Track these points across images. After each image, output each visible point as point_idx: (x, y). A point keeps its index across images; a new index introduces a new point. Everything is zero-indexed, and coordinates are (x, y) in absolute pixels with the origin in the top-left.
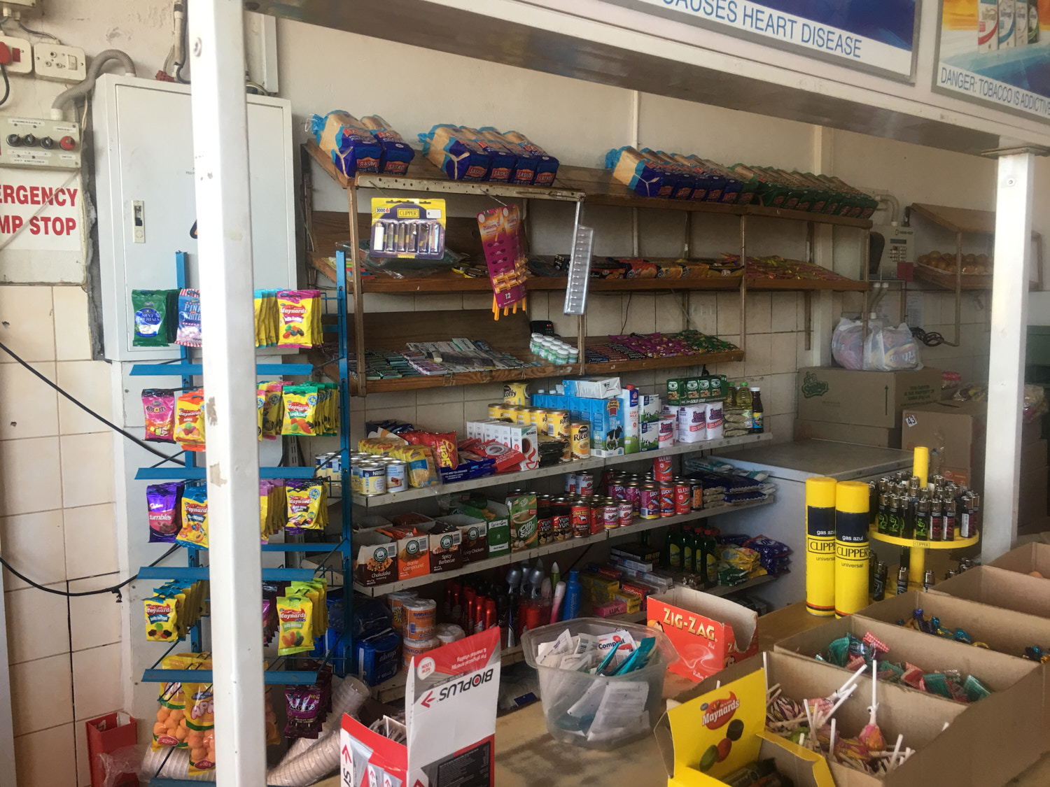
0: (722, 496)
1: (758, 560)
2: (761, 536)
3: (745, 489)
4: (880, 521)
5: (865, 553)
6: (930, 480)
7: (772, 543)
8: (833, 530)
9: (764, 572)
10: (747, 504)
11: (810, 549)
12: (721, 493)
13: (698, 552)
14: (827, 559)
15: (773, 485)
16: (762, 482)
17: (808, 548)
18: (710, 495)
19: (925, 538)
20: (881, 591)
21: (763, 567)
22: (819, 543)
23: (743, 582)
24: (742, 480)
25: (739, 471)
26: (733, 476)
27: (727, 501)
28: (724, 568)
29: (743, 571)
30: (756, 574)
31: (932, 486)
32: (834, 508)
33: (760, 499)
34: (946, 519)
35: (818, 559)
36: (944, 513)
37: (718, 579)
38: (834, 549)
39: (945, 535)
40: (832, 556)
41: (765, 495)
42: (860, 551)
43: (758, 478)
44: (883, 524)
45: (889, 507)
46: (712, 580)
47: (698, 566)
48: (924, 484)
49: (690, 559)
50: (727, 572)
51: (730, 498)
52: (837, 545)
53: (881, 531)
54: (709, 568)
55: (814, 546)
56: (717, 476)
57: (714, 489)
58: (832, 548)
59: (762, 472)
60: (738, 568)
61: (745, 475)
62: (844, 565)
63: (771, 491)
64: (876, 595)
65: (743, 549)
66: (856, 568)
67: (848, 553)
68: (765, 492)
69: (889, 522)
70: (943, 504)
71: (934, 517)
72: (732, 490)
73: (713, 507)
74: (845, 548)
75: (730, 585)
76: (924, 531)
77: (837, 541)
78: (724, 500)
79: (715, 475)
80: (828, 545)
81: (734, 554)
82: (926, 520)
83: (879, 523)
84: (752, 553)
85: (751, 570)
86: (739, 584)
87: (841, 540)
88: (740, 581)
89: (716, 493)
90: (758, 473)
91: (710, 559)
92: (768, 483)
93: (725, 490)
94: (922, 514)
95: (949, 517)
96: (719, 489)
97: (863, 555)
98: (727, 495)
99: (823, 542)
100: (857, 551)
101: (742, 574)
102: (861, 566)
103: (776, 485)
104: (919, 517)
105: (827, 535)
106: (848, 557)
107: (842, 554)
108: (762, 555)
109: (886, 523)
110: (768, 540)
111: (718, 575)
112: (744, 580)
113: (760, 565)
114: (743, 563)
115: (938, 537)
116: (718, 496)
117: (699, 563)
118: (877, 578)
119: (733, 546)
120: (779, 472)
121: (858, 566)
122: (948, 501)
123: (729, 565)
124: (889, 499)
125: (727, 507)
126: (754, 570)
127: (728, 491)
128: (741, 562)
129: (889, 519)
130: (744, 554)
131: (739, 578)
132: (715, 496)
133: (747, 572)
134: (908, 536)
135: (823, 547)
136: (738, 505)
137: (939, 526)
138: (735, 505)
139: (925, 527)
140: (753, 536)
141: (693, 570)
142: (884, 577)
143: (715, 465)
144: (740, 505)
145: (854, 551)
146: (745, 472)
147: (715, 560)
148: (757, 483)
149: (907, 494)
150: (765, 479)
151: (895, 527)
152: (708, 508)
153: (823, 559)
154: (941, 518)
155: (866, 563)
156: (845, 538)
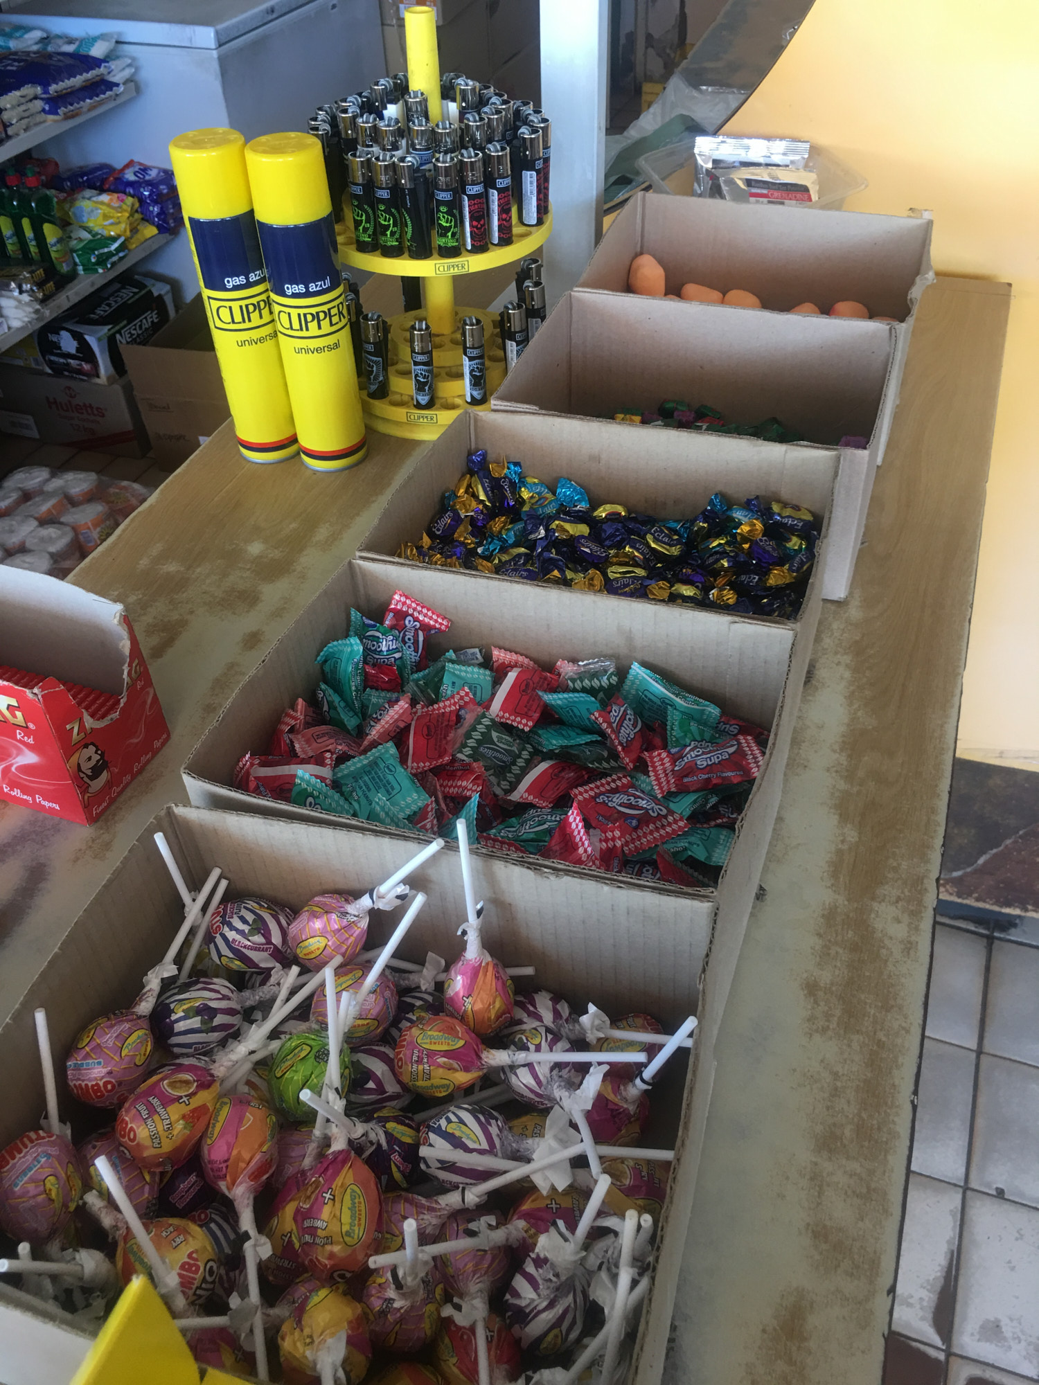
0: (39, 104)
1: (137, 211)
2: (131, 164)
3: (78, 81)
4: (357, 223)
5: (340, 313)
6: (447, 92)
7: (153, 174)
8: (261, 268)
9: (151, 231)
10: (89, 110)
11: (219, 324)
12: (36, 98)
13: (26, 223)
14: (261, 340)
15: (129, 61)
16: (106, 60)
17: (213, 321)
18: (13, 107)
19: (453, 252)
20: (381, 378)
21: (147, 221)
22: (236, 306)
23: (121, 259)
24: (69, 61)
25: (60, 42)
26: (50, 56)
27: (50, 112)
28: (80, 240)
29: (114, 239)
30: (139, 237)
31: (453, 107)
32: (251, 213)
33: (111, 96)
34: (494, 196)
35: (243, 344)
36: (489, 182)
37: (76, 264)
38: (271, 313)
39: (496, 234)
40: (267, 330)
41: (117, 85)
42: (328, 314)
43: (97, 51)
44: (365, 230)
45: (370, 185)
46: (65, 268)
47: (33, 249)
48: (435, 105)
49: (15, 239)
50: (90, 248)
51: (55, 103)
52: (277, 308)
53: (362, 248)
54: (54, 248)
55: (225, 314)
56: (19, 61)
57: (17, 93)
58: (265, 312)
59: (103, 37)
60: (106, 233)
61: (70, 49)
62: (299, 351)
63: (127, 73)
64: (373, 388)
65: (105, 198)
66: (326, 354)
67: (304, 323)
68: (115, 79)
69: (377, 224)
70: (487, 160)
71: (470, 197)
72: (53, 88)
73: (25, 130)
74: (294, 312)
75: (100, 271)
76: (453, 235)
77: (273, 296)
78: (44, 110)
79: (15, 60)
80: (257, 307)
81: (92, 211)
82: (454, 207)
83: (356, 228)
84: (122, 201)
85: (128, 233)
86: (113, 264)
87: (283, 294)
88: (115, 259)
89: (23, 100)
90: (95, 39)
91: (51, 232)
92: (118, 57)
93: (39, 90)
94: (444, 196)
95: (500, 191)
96: (28, 90)
97: (335, 319)
98: (47, 101)
99: (243, 303)
100: (322, 316)
101: (116, 245)
102: (336, 346)
103: (134, 59)
104: (440, 203)
105: (248, 285)
106: (304, 333)
107: (291, 328)
108: (142, 200)
109: (370, 226)
110: (145, 169)
111: (73, 258)
112: (121, 254)
113: (143, 219)
114: (112, 224)
115: (481, 246)
116: (30, 105)
117: (34, 243)
118: (370, 353)
119: (88, 193)
120: (134, 30)
121: (330, 348)
122: (494, 150)
123: (90, 232)
124: (368, 164)
125: (51, 126)
126: (134, 230)
127: (46, 92)
128: (107, 223)
129: (376, 217)
130: (109, 205)
131: (111, 254)
132: (23, 108)
133: (122, 239)
134: (422, 251)
135: (246, 314)
136: (73, 117)
137: (481, 216)
138: (67, 117)
139: (456, 226)
140: (118, 165)
141: (26, 259)
142: (383, 349)
143: (9, 36)
144: (77, 115)
145: (316, 317)
146: (70, 41)
147: (59, 233)
148: (96, 63)
149: (404, 142)
150: (112, 51)
151: (393, 234)
152: (17, 135)
153: (251, 342)
154: (485, 196)
155: (345, 337)
156: (290, 289)
